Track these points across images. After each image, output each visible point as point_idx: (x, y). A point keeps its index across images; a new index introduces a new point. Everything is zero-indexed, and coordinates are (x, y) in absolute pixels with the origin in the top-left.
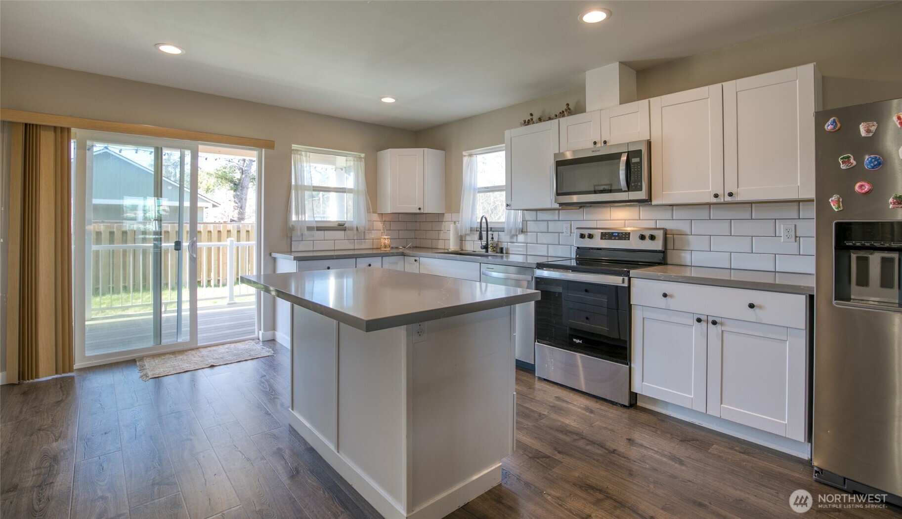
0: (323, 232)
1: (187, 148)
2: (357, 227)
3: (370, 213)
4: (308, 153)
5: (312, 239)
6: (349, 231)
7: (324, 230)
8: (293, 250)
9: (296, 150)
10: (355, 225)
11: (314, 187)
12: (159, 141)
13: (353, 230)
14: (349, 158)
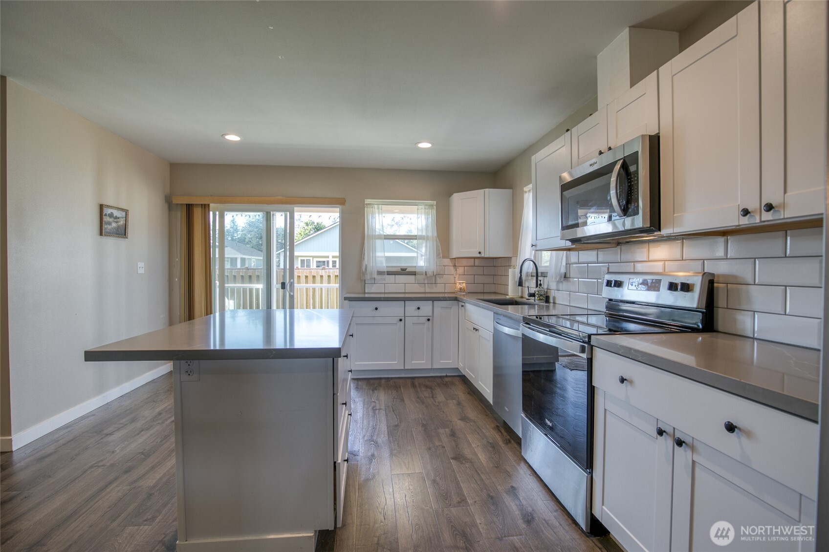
0: (394, 276)
1: (287, 211)
2: (426, 272)
3: (440, 258)
4: (380, 206)
5: (384, 282)
6: (418, 276)
7: (395, 274)
8: (366, 291)
9: (369, 204)
10: (424, 270)
11: (385, 235)
12: (268, 207)
13: (423, 275)
14: (420, 207)
